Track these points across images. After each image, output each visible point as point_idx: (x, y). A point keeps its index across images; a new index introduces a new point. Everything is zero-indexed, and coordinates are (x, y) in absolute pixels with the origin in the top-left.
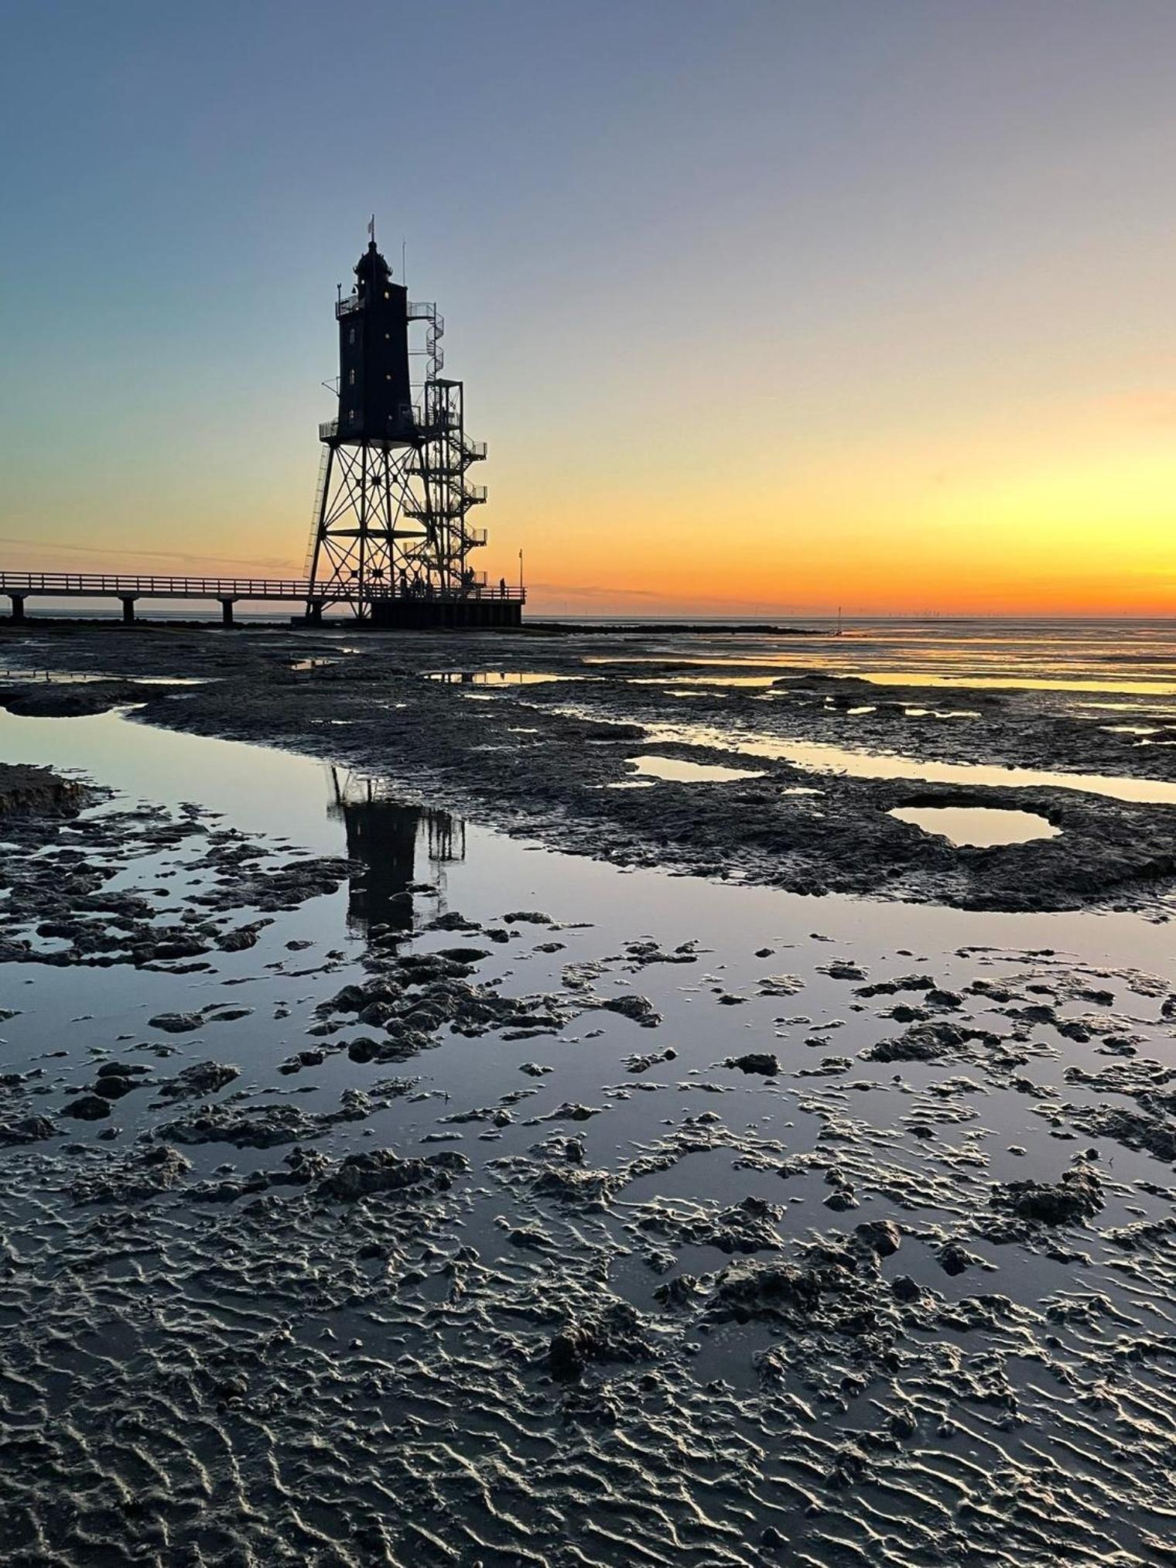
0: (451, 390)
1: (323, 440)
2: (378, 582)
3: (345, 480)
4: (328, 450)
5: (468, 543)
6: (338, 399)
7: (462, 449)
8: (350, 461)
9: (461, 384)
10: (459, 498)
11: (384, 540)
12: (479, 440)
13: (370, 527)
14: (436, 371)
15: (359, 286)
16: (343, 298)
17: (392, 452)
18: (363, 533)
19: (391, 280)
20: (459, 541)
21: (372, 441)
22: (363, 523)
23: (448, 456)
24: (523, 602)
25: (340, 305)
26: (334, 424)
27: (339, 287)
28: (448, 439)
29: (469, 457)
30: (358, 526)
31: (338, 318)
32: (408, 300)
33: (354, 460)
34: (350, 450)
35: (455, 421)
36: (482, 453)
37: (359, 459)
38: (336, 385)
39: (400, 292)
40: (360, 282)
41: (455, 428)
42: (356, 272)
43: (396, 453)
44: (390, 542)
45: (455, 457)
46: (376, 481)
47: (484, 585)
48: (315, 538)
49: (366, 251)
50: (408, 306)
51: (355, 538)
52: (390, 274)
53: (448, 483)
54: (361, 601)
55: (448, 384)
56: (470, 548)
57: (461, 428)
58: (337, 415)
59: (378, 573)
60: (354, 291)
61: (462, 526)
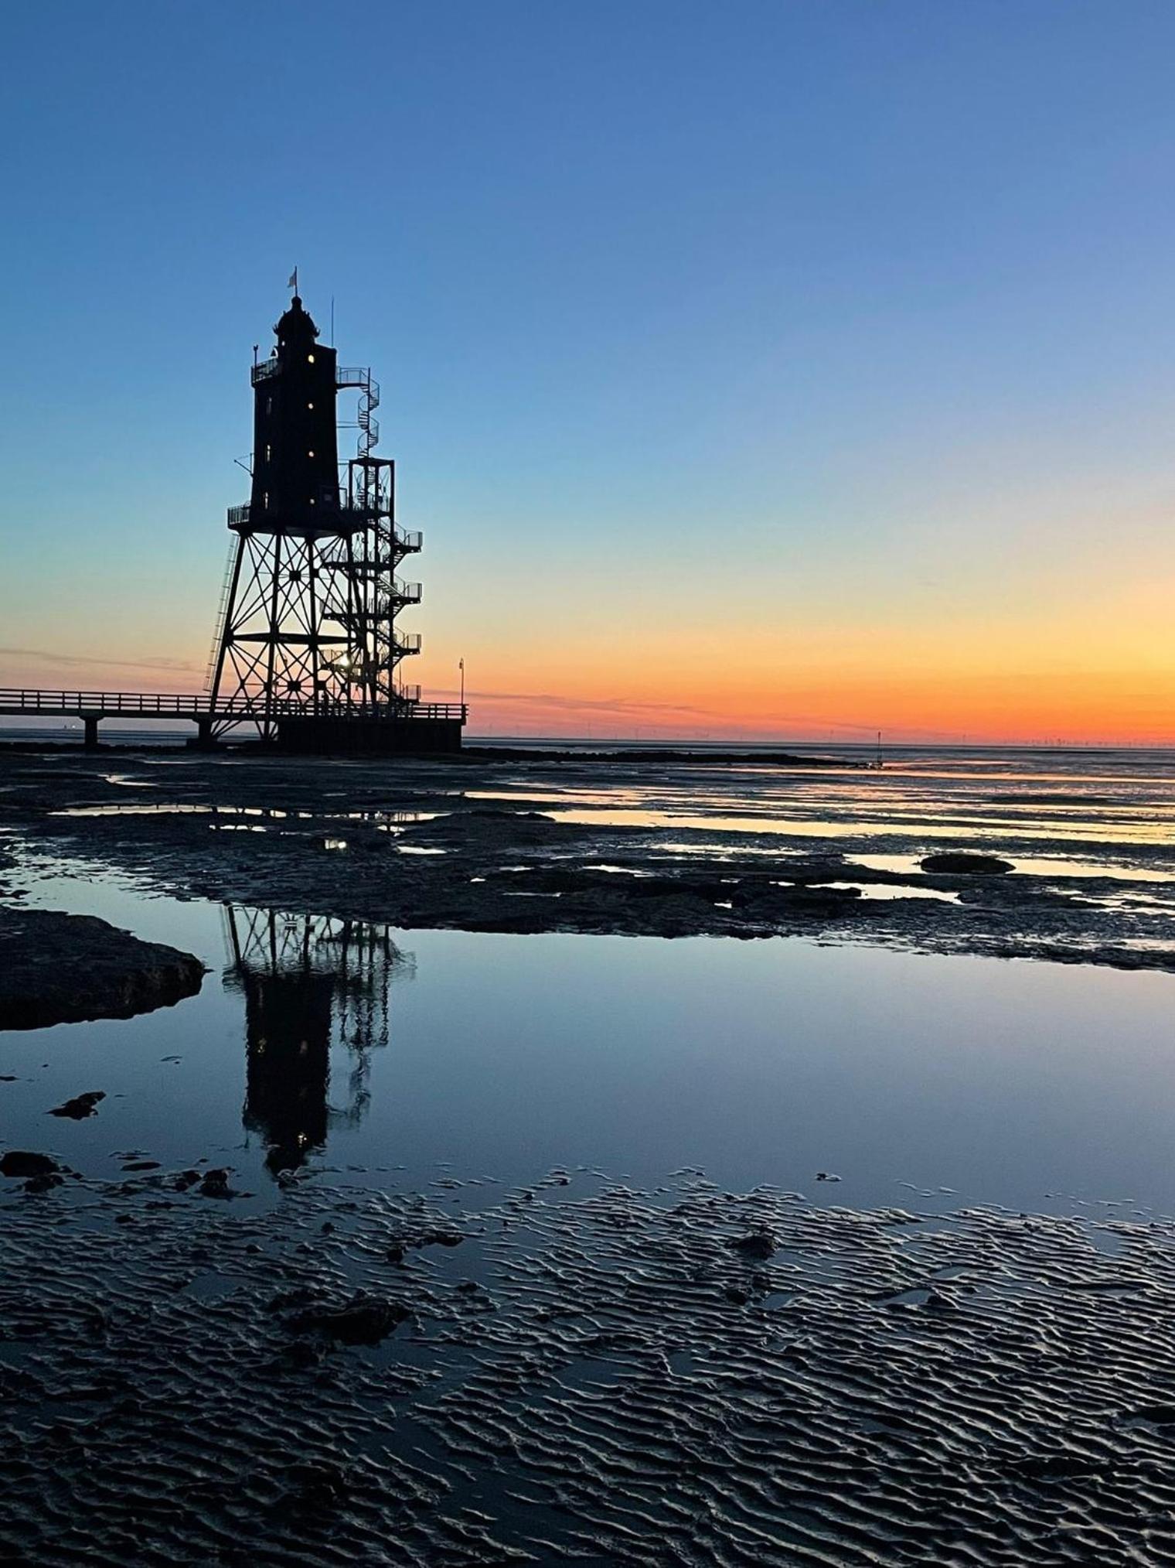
0: (381, 468)
1: (231, 527)
2: (294, 696)
3: (256, 575)
4: (237, 540)
5: (399, 651)
6: (251, 479)
7: (392, 539)
8: (263, 551)
9: (391, 463)
10: (388, 597)
11: (306, 647)
12: (413, 529)
13: (281, 630)
14: (369, 446)
15: (279, 348)
16: (260, 362)
17: (316, 542)
18: (274, 637)
19: (317, 341)
20: (387, 649)
21: (288, 529)
22: (274, 625)
23: (376, 547)
24: (463, 721)
25: (256, 371)
26: (245, 508)
27: (256, 349)
28: (376, 528)
29: (400, 549)
30: (268, 630)
31: (253, 385)
32: (337, 364)
33: (267, 550)
34: (264, 538)
35: (384, 507)
36: (416, 544)
37: (273, 549)
38: (250, 463)
39: (327, 357)
40: (280, 343)
41: (384, 514)
42: (276, 331)
43: (321, 543)
44: (313, 649)
45: (385, 549)
46: (295, 576)
47: (416, 702)
48: (218, 644)
49: (289, 308)
50: (338, 371)
51: (264, 644)
52: (317, 335)
53: (375, 579)
54: (266, 718)
55: (378, 463)
56: (401, 656)
57: (391, 514)
58: (250, 499)
59: (294, 686)
60: (273, 354)
61: (391, 630)
